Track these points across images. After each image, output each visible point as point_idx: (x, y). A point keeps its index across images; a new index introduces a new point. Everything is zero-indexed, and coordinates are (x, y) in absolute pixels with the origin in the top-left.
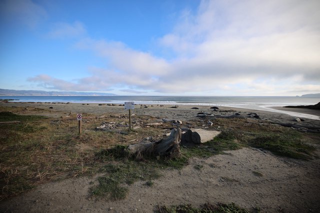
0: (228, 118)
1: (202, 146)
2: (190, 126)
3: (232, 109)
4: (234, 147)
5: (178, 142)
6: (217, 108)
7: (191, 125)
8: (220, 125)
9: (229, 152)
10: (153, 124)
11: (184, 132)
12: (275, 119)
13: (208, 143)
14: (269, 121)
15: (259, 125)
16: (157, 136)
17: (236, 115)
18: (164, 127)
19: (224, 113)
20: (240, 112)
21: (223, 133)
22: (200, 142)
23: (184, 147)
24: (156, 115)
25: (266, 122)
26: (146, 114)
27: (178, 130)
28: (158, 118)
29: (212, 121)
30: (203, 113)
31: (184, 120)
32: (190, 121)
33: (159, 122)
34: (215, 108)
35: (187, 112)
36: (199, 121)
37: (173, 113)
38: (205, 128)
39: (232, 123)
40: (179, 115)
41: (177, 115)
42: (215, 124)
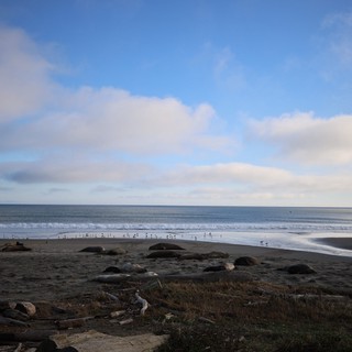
0: (199, 280)
2: (65, 320)
8: (173, 309)
12: (335, 279)
14: (319, 284)
15: (290, 300)
25: (311, 290)
29: (147, 294)
35: (65, 264)
36: (101, 299)
37: (6, 272)
38: (122, 322)
39: (211, 298)
40: (31, 280)
41: (24, 279)
42: (158, 307)
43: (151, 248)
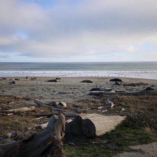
0: (135, 94)
1: (98, 141)
2: (79, 110)
3: (141, 81)
4: (145, 140)
5: (60, 137)
6: (120, 81)
7: (81, 107)
8: (125, 107)
9: (138, 147)
10: (19, 109)
11: (70, 121)
13: (107, 136)
16: (26, 129)
17: (147, 91)
18: (38, 114)
19: (130, 87)
20: (153, 86)
21: (129, 118)
22: (95, 134)
23: (70, 145)
24: (24, 95)
26: (6, 93)
27: (60, 118)
28: (28, 99)
29: (112, 100)
30: (99, 89)
31: (71, 100)
32: (79, 101)
33: (29, 106)
34: (117, 81)
35: (75, 87)
36: (93, 102)
37: (51, 90)
38: (103, 111)
39: (142, 102)
40: (62, 93)
41: (59, 93)
42: (118, 105)
43: (111, 80)
